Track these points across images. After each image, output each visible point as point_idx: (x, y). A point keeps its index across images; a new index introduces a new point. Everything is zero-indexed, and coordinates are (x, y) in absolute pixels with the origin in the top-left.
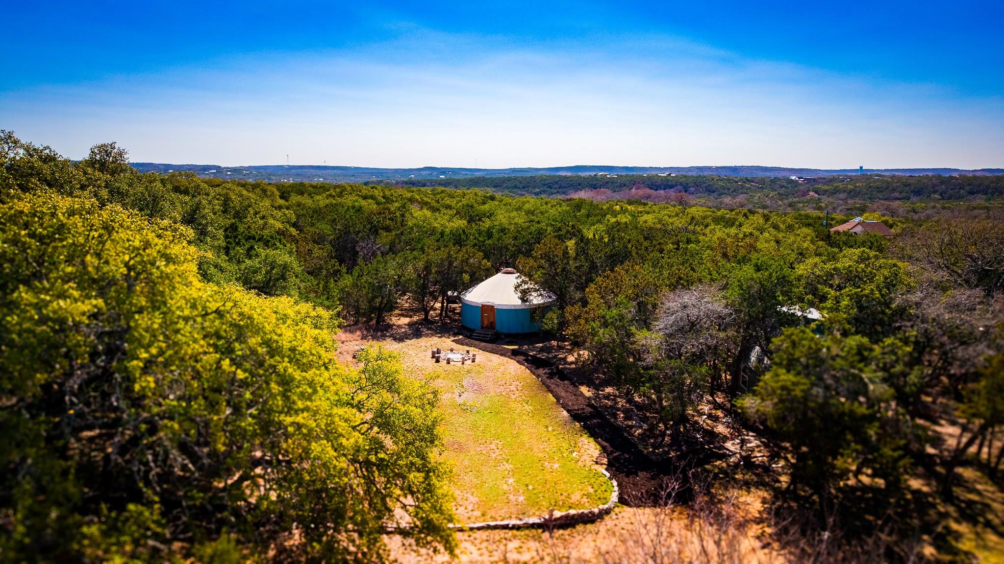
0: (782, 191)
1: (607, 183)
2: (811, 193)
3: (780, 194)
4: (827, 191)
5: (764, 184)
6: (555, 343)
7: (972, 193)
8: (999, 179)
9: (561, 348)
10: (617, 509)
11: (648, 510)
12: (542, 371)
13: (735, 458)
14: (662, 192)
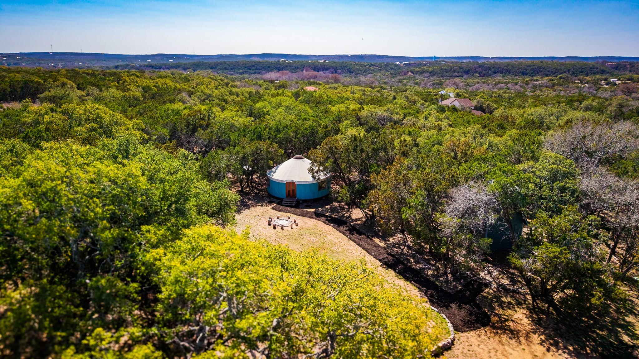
0: (392, 71)
1: (287, 66)
2: (410, 73)
3: (392, 74)
4: (418, 72)
5: (381, 67)
6: (336, 204)
7: (495, 73)
8: (508, 64)
9: (342, 208)
10: (456, 336)
11: (472, 333)
12: (343, 229)
13: (494, 285)
14: (321, 73)
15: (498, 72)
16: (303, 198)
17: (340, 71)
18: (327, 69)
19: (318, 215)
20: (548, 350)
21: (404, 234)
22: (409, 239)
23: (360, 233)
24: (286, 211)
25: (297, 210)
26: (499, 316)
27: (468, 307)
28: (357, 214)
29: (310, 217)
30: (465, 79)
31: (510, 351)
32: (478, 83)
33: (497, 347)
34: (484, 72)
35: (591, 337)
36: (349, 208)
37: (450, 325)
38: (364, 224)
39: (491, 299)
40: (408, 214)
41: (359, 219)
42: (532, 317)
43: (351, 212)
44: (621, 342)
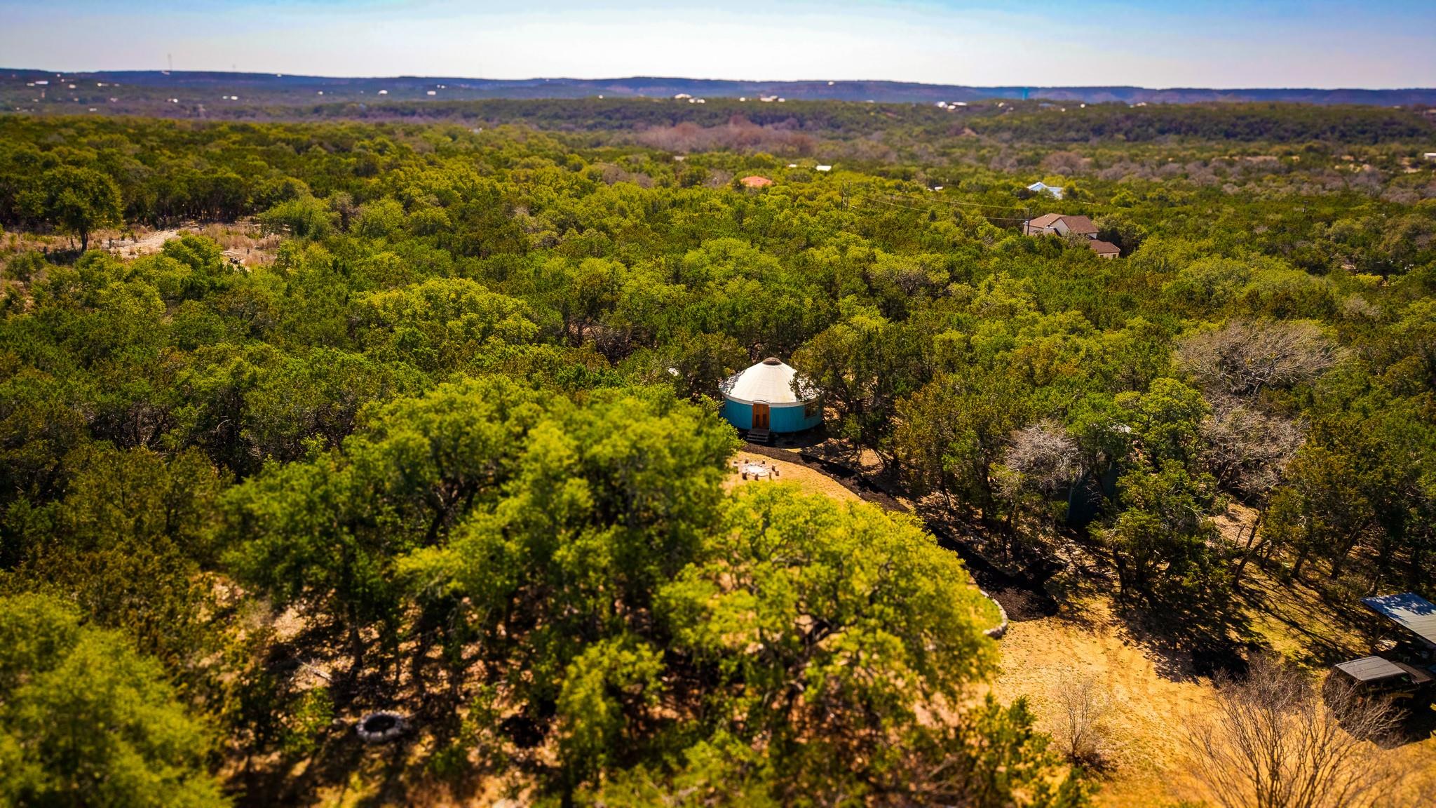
0: (929, 125)
1: (691, 111)
2: (968, 131)
4: (987, 127)
5: (904, 114)
6: (834, 441)
7: (1162, 132)
8: (1194, 111)
9: (845, 448)
10: (1011, 625)
11: (1031, 623)
12: (850, 482)
13: (1071, 567)
14: (769, 127)
15: (1169, 131)
16: (780, 430)
17: (810, 123)
18: (782, 119)
19: (807, 460)
20: (1126, 644)
21: (944, 493)
22: (953, 500)
23: (876, 490)
24: (756, 452)
25: (774, 450)
26: (1070, 605)
27: (1030, 592)
28: (869, 458)
29: (796, 462)
30: (1092, 148)
31: (1078, 643)
32: (1121, 159)
33: (1061, 639)
34: (1137, 130)
35: (1187, 632)
36: (856, 449)
37: (1003, 612)
38: (881, 474)
39: (1064, 585)
40: (951, 463)
41: (874, 467)
42: (1116, 607)
43: (859, 456)
44: (1226, 639)
